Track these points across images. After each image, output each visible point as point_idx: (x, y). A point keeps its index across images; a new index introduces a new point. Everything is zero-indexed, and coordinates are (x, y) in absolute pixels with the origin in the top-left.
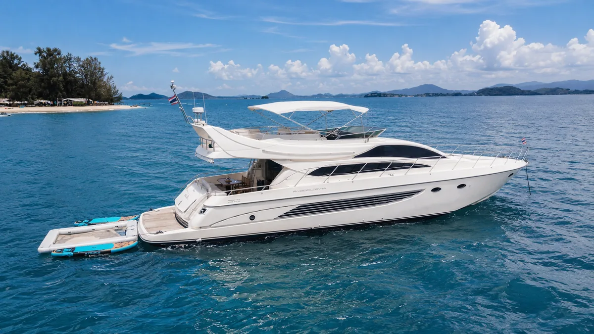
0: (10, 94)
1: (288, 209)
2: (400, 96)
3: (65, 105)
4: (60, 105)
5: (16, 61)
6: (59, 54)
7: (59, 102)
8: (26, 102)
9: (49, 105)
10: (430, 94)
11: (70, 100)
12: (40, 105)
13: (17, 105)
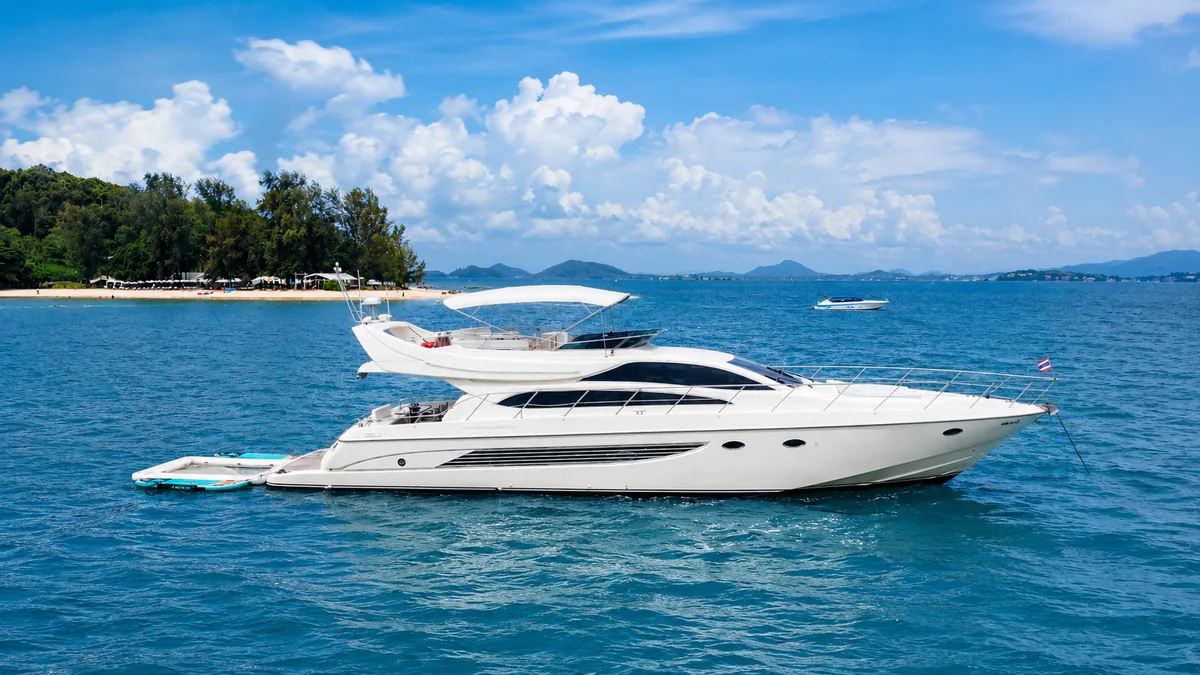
0: (210, 264)
1: (456, 455)
2: (1100, 278)
3: (309, 287)
4: (300, 287)
5: (224, 198)
6: (303, 182)
7: (297, 281)
8: (238, 280)
9: (277, 286)
10: (1188, 274)
11: (319, 277)
12: (262, 286)
13: (220, 287)
